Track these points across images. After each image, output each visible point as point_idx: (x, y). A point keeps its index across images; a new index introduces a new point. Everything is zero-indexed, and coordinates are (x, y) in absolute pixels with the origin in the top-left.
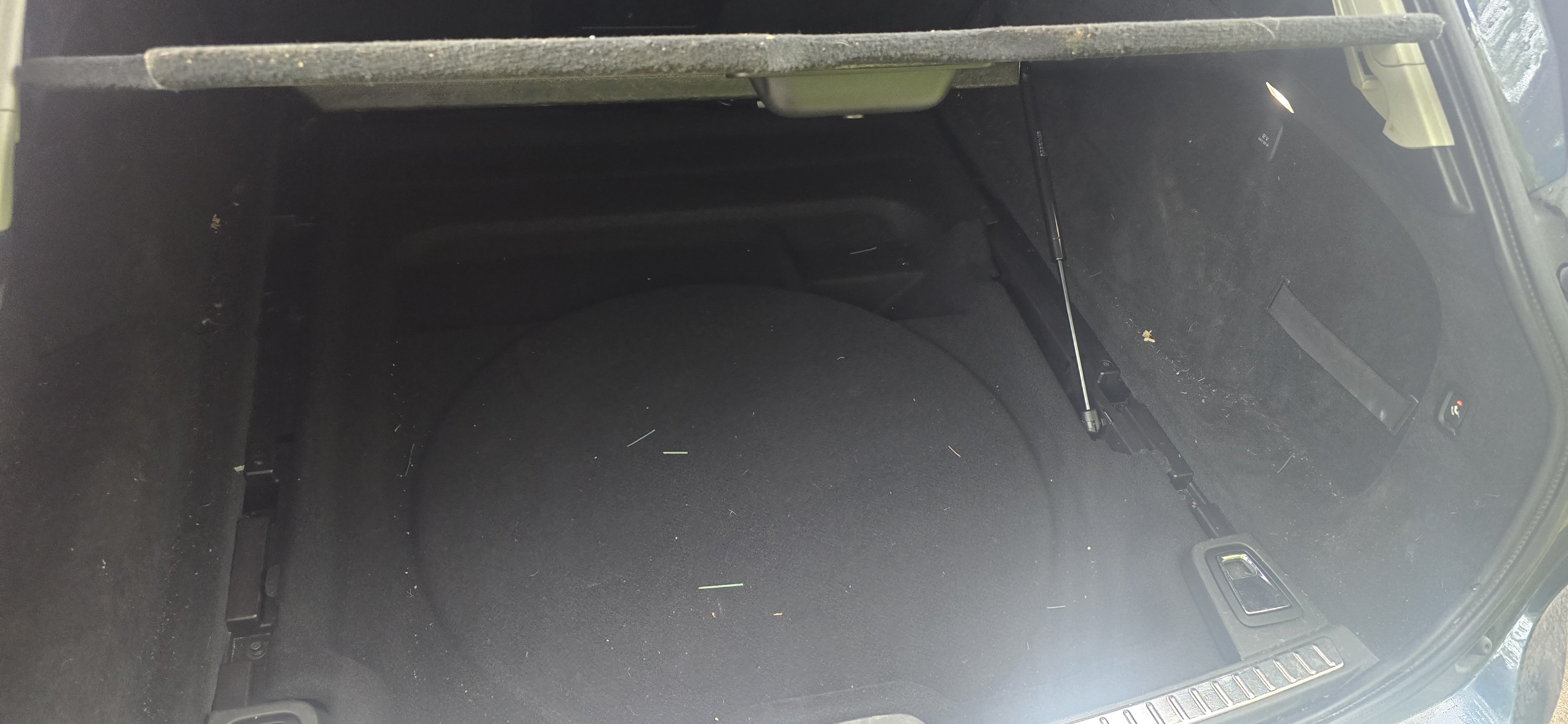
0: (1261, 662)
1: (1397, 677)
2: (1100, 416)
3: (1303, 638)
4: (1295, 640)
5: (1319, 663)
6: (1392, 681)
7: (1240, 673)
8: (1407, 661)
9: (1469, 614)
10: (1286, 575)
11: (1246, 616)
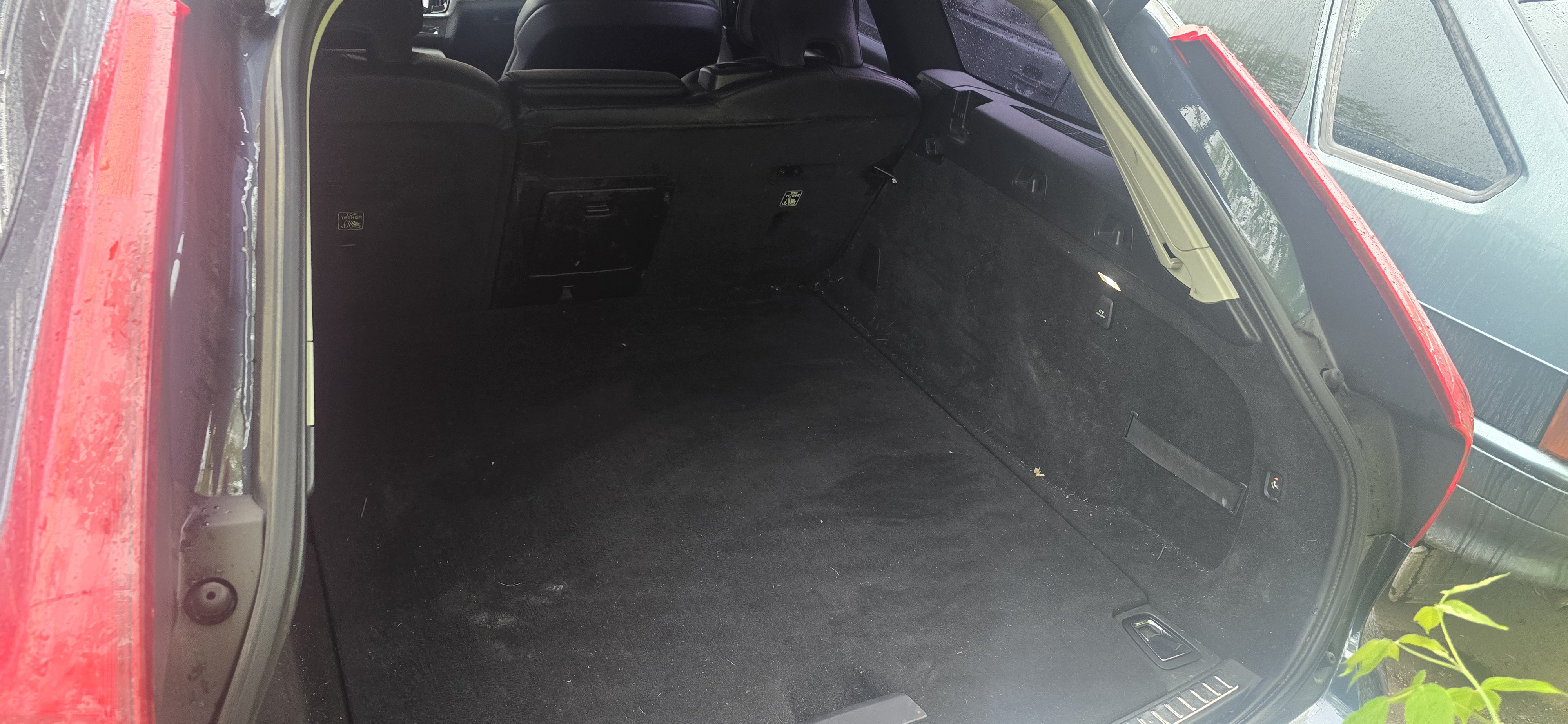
0: (1181, 692)
1: (1278, 688)
3: (1206, 672)
4: (1201, 675)
5: (1221, 688)
6: (1274, 692)
7: (1169, 702)
8: (1280, 677)
9: (1316, 632)
10: (1182, 631)
11: (1162, 663)
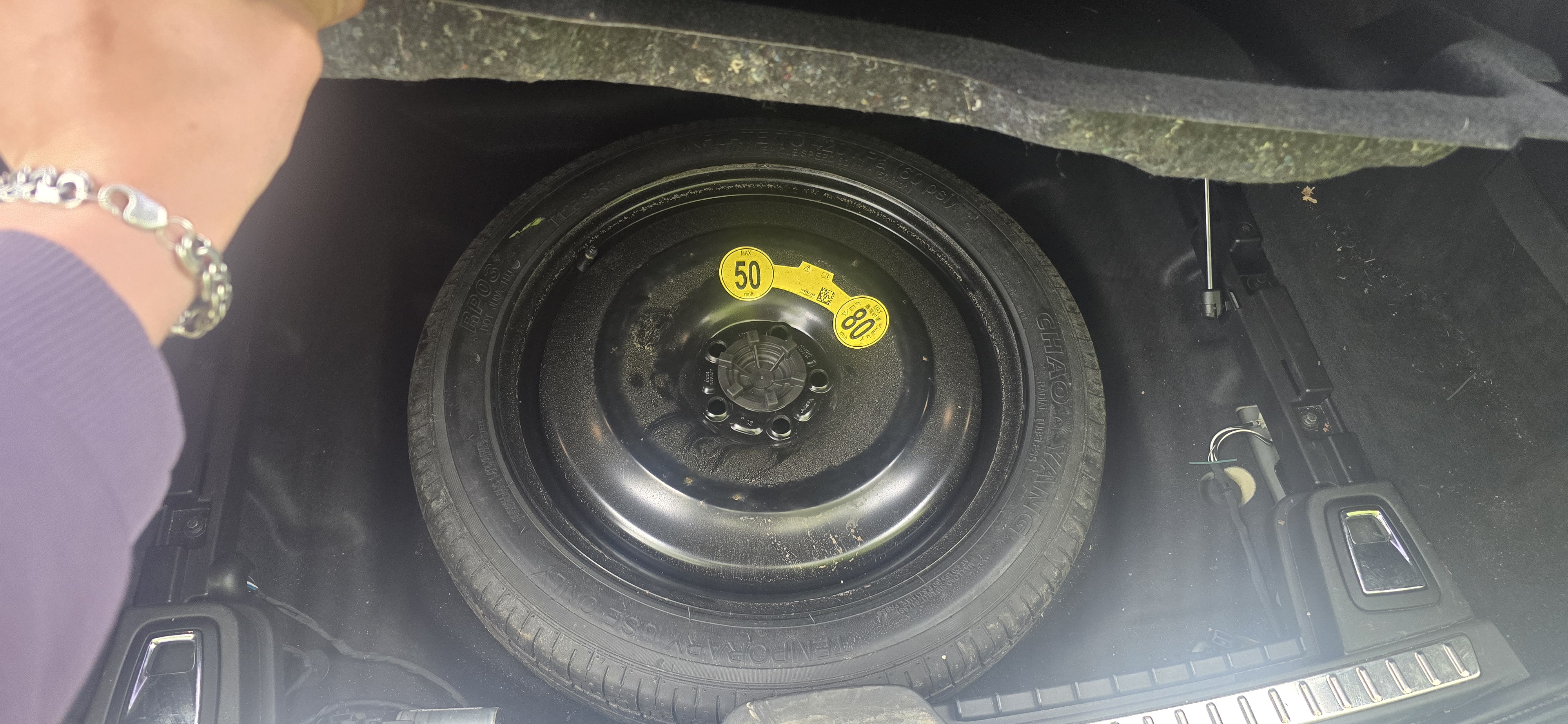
0: (1369, 660)
1: (1549, 702)
2: (1225, 298)
3: (1432, 633)
4: (1421, 635)
5: (1446, 669)
6: (1539, 705)
7: (1338, 673)
10: (1428, 543)
11: (1362, 595)
